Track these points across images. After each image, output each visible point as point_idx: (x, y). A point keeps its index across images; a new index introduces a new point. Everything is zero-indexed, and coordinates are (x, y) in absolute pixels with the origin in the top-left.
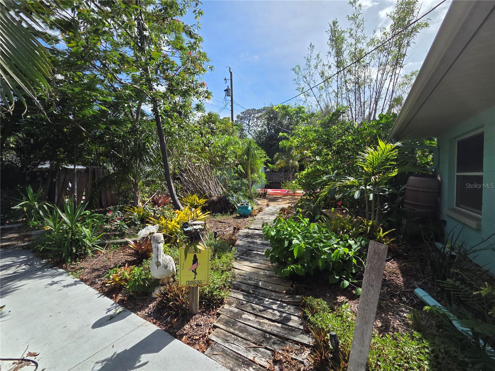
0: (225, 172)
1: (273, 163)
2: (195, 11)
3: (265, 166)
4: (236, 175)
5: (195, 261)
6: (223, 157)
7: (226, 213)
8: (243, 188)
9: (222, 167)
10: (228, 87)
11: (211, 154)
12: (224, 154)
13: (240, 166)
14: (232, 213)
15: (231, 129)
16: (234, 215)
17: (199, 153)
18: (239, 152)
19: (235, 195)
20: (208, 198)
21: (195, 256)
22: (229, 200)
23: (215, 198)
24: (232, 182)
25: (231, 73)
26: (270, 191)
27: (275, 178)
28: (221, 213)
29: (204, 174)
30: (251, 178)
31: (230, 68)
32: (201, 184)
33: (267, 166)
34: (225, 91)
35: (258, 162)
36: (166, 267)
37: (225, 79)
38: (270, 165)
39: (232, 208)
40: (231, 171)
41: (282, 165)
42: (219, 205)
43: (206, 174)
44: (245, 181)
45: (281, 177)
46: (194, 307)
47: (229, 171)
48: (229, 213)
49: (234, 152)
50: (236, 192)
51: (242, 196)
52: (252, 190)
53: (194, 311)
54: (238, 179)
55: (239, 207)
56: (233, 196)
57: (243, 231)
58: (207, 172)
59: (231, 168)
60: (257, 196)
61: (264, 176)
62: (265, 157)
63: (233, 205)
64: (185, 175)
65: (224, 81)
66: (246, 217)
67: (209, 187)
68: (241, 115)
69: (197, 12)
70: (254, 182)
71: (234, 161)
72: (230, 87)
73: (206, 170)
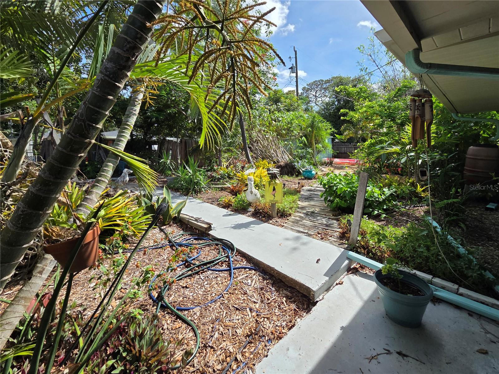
0: (291, 143)
1: (340, 134)
2: (266, 32)
3: (332, 137)
4: (301, 145)
5: (274, 189)
6: (288, 129)
7: (292, 175)
8: (308, 156)
9: (288, 138)
10: (293, 64)
11: (277, 127)
12: (290, 128)
13: (304, 138)
14: (297, 176)
15: (296, 103)
16: (299, 178)
17: (267, 126)
18: (304, 125)
19: (300, 162)
20: (276, 163)
21: (274, 187)
22: (294, 165)
23: (282, 164)
24: (297, 151)
25: (296, 52)
26: (336, 160)
27: (343, 149)
28: (288, 175)
29: (272, 144)
30: (316, 147)
31: (294, 47)
32: (269, 152)
33: (335, 136)
34: (290, 68)
35: (324, 133)
36: (256, 195)
37: (290, 58)
38: (337, 136)
39: (298, 172)
40: (296, 142)
41: (351, 135)
42: (285, 169)
43: (273, 144)
44: (310, 150)
45: (350, 147)
46: (274, 214)
47: (294, 142)
48: (294, 176)
49: (299, 125)
50: (301, 160)
51: (307, 163)
52: (317, 159)
53: (274, 216)
54: (303, 148)
55: (303, 171)
56: (298, 162)
57: (306, 188)
58: (275, 143)
59: (296, 139)
60: (323, 165)
61: (330, 146)
62: (331, 129)
63: (299, 170)
64: (255, 144)
65: (289, 60)
66: (310, 179)
67: (277, 154)
68: (307, 87)
69: (268, 32)
70: (319, 152)
71: (299, 133)
72: (295, 65)
73: (273, 140)
